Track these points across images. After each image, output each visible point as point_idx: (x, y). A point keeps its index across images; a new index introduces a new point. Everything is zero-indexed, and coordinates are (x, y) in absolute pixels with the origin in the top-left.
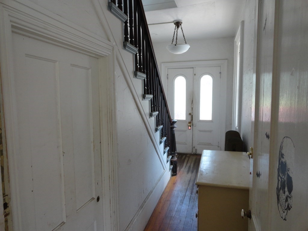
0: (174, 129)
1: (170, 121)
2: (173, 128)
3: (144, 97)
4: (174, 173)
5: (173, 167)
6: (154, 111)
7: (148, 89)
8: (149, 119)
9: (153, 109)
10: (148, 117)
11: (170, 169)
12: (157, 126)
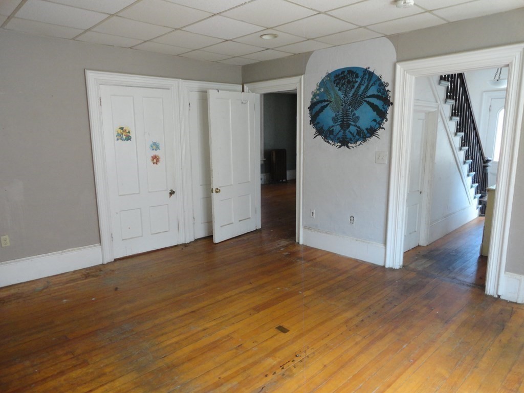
0: (488, 168)
1: (483, 159)
2: (487, 166)
3: (456, 134)
4: (482, 213)
5: (482, 207)
6: (464, 146)
7: (460, 128)
8: (458, 153)
9: (463, 145)
10: (458, 150)
11: (478, 208)
12: (466, 159)
